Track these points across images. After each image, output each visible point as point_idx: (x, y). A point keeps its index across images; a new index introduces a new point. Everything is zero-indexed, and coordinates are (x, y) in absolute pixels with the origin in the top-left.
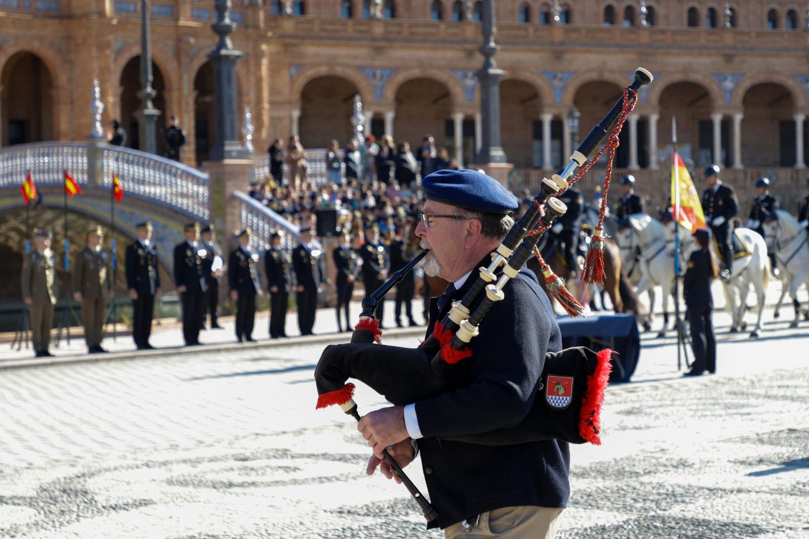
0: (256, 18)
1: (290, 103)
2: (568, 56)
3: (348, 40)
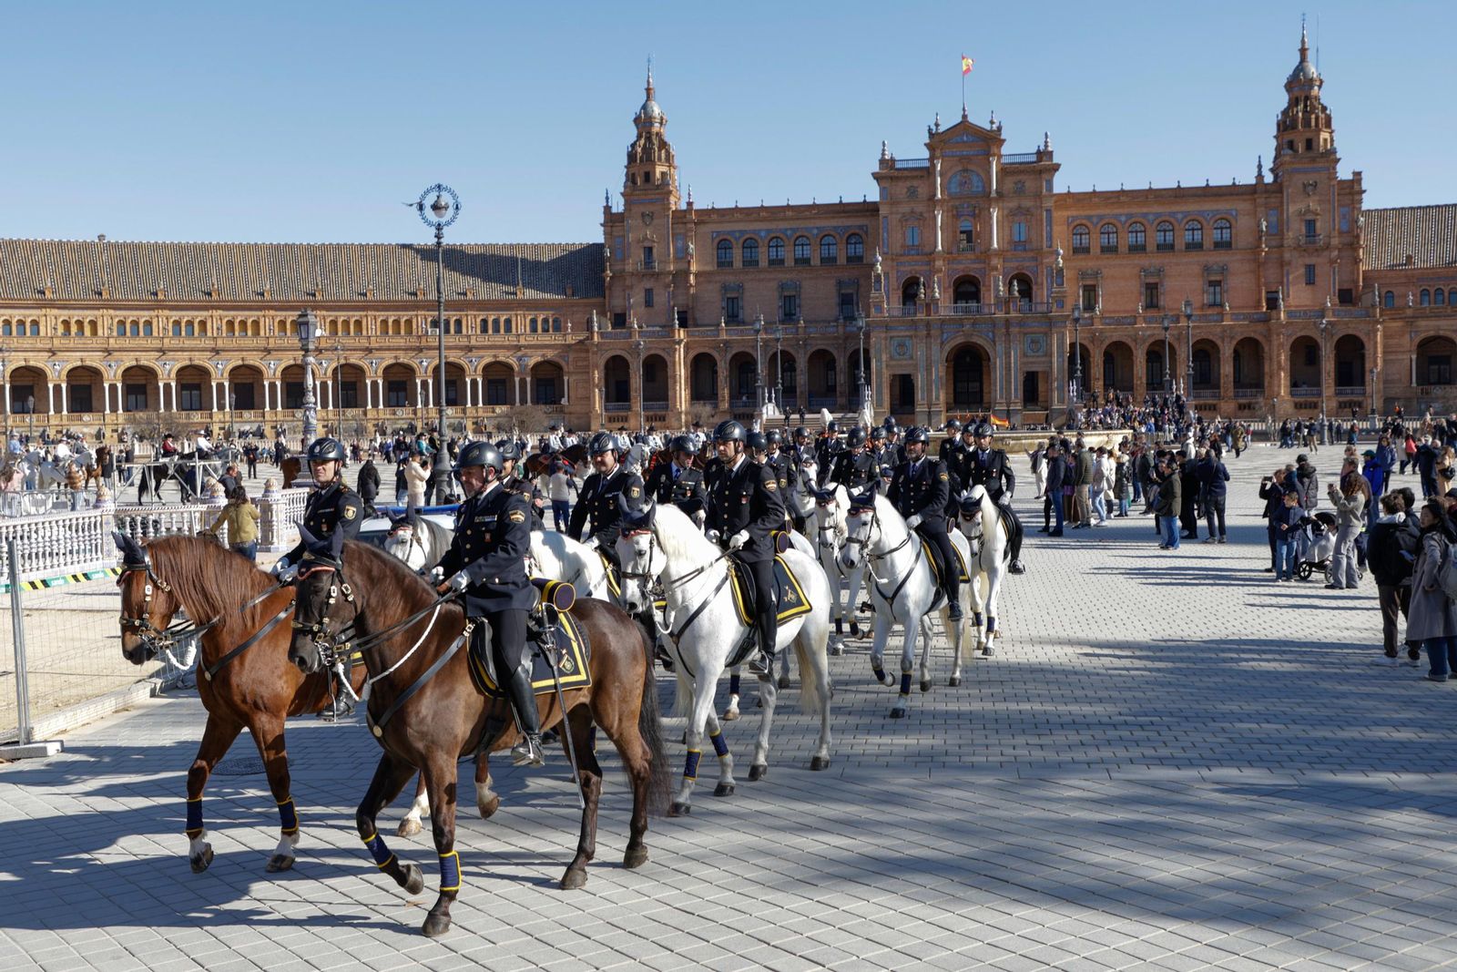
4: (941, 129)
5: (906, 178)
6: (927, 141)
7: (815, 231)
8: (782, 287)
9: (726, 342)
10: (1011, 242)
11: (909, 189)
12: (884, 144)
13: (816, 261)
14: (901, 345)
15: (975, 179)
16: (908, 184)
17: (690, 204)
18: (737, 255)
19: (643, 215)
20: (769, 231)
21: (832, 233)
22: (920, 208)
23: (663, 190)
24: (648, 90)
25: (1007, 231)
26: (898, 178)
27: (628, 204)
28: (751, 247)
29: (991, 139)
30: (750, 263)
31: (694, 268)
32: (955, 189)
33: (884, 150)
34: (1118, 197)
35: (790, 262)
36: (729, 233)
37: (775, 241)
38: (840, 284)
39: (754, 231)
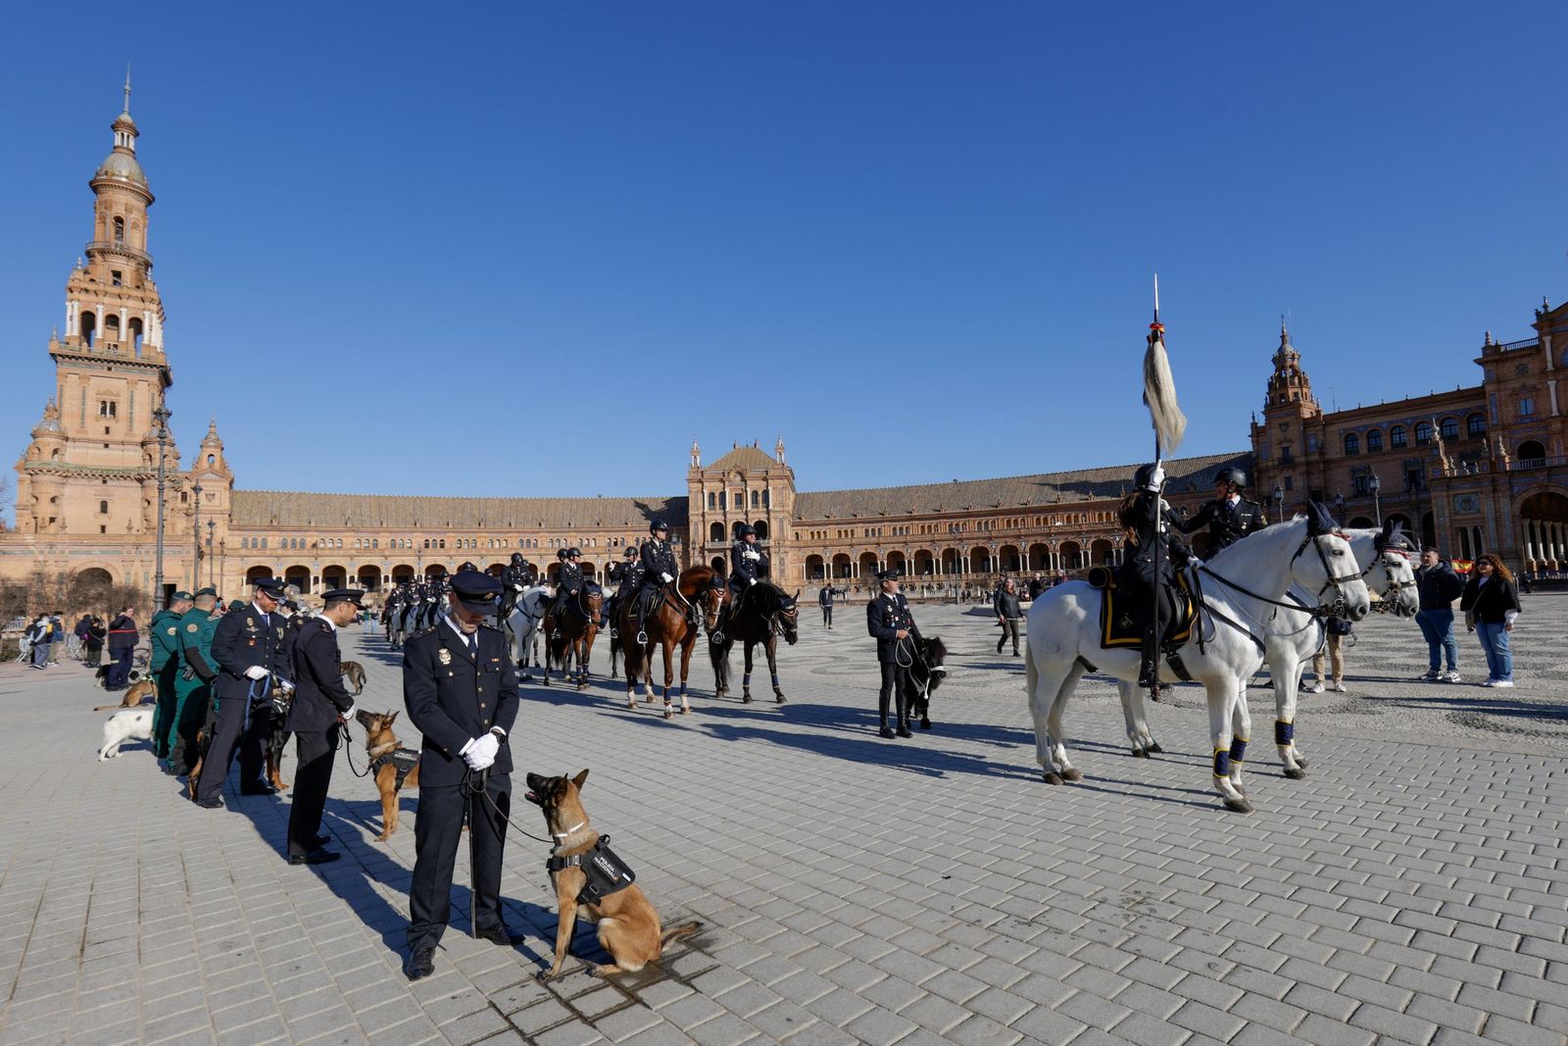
4: (1550, 310)
5: (1514, 358)
6: (1535, 322)
8: (1406, 465)
11: (1517, 367)
12: (1487, 335)
14: (1467, 501)
16: (1517, 363)
17: (1318, 412)
18: (1363, 446)
19: (1280, 425)
20: (1389, 423)
22: (1531, 382)
23: (1296, 406)
24: (1283, 337)
26: (1507, 360)
27: (1268, 420)
28: (1375, 437)
30: (1375, 449)
33: (1487, 339)
35: (1411, 444)
36: (1354, 429)
37: (1395, 429)
39: (1377, 425)
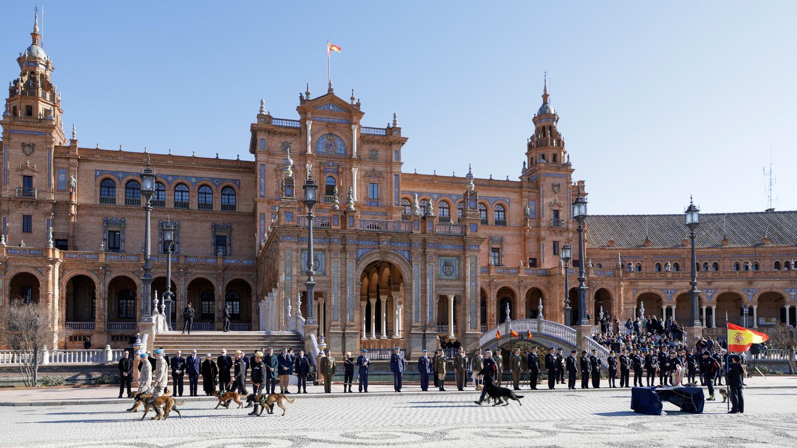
0: (619, 273)
1: (633, 303)
2: (755, 283)
3: (657, 280)
4: (312, 97)
5: (281, 134)
6: (299, 105)
7: (194, 180)
9: (105, 266)
10: (366, 198)
11: (283, 144)
12: (262, 104)
13: (194, 206)
15: (339, 143)
16: (283, 139)
17: (73, 142)
18: (120, 194)
19: (23, 145)
21: (209, 183)
23: (46, 125)
24: (34, 35)
25: (364, 190)
26: (275, 133)
27: (7, 134)
28: (134, 189)
29: (352, 112)
30: (131, 201)
31: (74, 200)
32: (322, 149)
33: (262, 108)
34: (432, 180)
35: (170, 205)
36: (112, 173)
38: (215, 227)
